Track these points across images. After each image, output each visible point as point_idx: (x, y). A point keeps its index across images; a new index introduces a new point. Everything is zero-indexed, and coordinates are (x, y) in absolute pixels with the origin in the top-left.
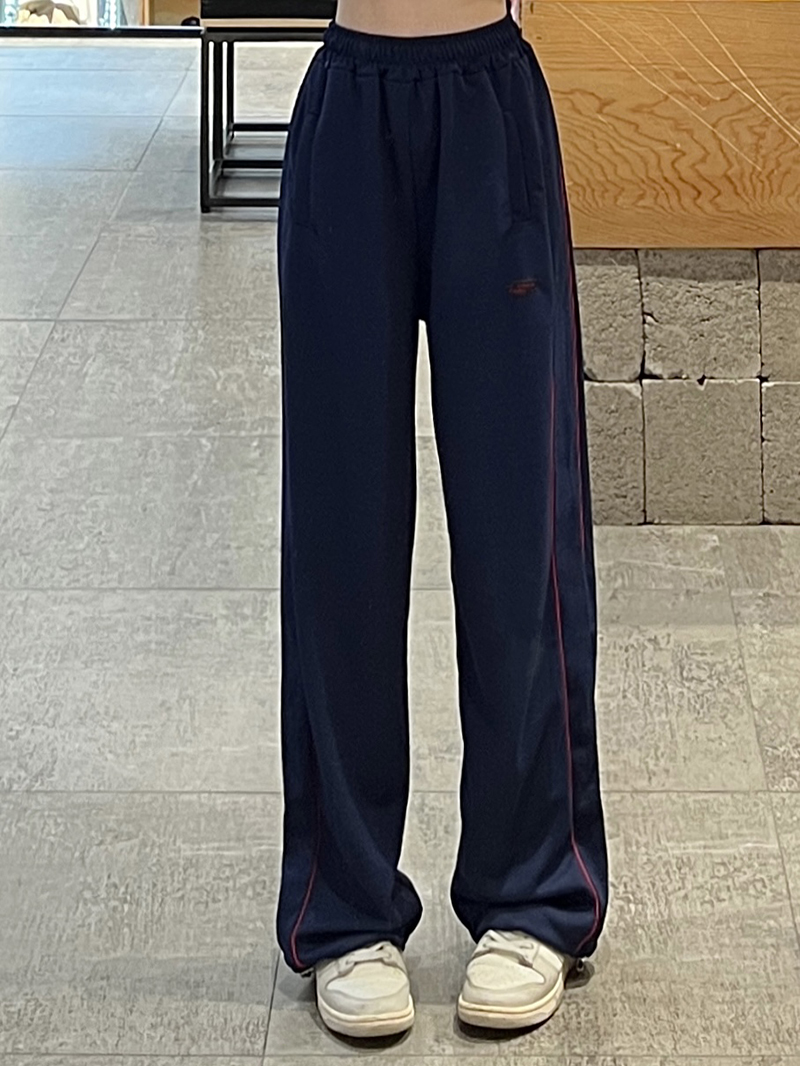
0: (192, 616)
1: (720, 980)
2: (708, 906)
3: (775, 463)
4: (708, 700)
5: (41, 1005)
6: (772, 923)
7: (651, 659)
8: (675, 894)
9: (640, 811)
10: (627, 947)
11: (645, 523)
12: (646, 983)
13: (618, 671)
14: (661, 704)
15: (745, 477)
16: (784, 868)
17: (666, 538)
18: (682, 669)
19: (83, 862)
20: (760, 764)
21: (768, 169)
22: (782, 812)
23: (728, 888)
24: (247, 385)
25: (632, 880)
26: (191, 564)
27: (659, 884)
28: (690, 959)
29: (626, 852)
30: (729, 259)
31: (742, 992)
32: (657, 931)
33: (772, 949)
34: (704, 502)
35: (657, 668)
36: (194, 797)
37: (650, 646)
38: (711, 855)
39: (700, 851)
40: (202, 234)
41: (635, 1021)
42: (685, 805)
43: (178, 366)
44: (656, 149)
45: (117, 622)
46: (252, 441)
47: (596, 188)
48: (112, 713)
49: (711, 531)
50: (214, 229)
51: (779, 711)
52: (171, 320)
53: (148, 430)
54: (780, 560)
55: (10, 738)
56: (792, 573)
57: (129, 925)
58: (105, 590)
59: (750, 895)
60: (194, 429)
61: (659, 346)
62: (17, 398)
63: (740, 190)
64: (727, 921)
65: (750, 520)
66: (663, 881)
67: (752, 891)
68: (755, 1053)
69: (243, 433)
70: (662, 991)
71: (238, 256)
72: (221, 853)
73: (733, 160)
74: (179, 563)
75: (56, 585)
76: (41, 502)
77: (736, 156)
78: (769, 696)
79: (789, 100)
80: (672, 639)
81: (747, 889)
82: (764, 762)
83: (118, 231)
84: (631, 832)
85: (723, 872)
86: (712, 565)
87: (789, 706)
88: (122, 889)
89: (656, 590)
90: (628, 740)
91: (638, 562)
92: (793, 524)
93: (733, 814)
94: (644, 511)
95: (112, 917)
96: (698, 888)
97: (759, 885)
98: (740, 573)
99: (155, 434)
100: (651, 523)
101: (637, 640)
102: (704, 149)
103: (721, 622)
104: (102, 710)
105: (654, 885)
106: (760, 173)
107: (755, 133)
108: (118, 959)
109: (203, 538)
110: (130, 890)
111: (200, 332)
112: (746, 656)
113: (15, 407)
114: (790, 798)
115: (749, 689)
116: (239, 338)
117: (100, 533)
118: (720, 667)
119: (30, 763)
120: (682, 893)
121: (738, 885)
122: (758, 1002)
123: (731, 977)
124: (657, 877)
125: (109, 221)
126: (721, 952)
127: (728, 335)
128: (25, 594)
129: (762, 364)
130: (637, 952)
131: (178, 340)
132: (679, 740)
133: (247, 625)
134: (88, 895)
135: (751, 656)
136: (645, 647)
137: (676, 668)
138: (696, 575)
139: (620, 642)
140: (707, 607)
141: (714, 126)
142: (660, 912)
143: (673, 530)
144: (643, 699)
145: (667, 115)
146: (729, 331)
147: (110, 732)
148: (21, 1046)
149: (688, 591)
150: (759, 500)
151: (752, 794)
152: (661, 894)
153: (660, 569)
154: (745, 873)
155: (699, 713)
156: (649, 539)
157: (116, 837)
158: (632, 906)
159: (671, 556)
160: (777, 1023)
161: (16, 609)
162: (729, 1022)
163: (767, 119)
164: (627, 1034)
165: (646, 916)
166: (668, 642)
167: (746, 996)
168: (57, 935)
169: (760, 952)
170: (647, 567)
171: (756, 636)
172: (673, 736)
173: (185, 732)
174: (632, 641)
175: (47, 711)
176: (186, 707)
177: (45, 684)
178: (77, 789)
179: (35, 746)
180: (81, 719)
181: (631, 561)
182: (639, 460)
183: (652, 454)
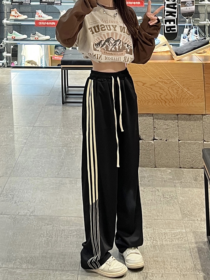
0: (62, 183)
1: (174, 258)
2: (171, 242)
3: (182, 157)
4: (169, 202)
5: (33, 259)
6: (184, 246)
7: (157, 194)
8: (164, 240)
9: (156, 223)
10: (154, 250)
11: (155, 167)
12: (158, 258)
13: (150, 196)
14: (160, 202)
15: (176, 159)
16: (187, 235)
17: (160, 170)
18: (164, 196)
19: (41, 229)
20: (181, 215)
21: (180, 97)
22: (186, 224)
23: (175, 239)
24: (72, 139)
25: (155, 236)
26: (62, 173)
27: (160, 238)
28: (167, 253)
29: (153, 231)
30: (172, 116)
31: (178, 260)
32: (160, 247)
33: (184, 251)
34: (167, 164)
35: (159, 195)
36: (63, 217)
37: (157, 191)
38: (171, 232)
39: (169, 231)
40: (62, 109)
41: (156, 266)
42: (165, 222)
43: (58, 135)
44: (156, 93)
45: (47, 183)
46: (73, 150)
47: (143, 101)
48: (46, 201)
49: (169, 169)
50: (65, 108)
51: (185, 204)
52: (57, 127)
53: (52, 147)
54: (184, 175)
55: (26, 205)
57: (51, 242)
58: (44, 177)
59: (180, 240)
60: (62, 147)
61: (157, 134)
62: (26, 141)
63: (174, 102)
64: (175, 245)
65: (177, 167)
66: (161, 237)
67: (180, 239)
68: (182, 273)
69: (71, 148)
70: (162, 260)
71: (70, 114)
72: (69, 228)
73: (173, 96)
74: (59, 173)
75: (34, 176)
76: (31, 160)
77: (173, 95)
78: (182, 201)
79: (183, 83)
81: (179, 239)
82: (182, 214)
83: (45, 108)
84: (154, 227)
85: (174, 235)
86: (169, 176)
87: (187, 204)
88: (49, 235)
89: (158, 180)
90: (153, 209)
91: (154, 175)
92: (186, 168)
93: (176, 224)
94: (155, 165)
95: (47, 240)
96: (168, 238)
97: (181, 238)
98: (175, 177)
99: (54, 148)
100: (157, 167)
101: (154, 190)
102: (167, 93)
103: (172, 187)
104: (44, 200)
105: (159, 238)
106: (178, 98)
107: (177, 90)
108: (49, 249)
109: (64, 168)
110: (51, 235)
111: (62, 129)
112: (177, 194)
113: (26, 142)
114: (187, 221)
115: (178, 200)
116: (70, 130)
117: (43, 166)
118: (172, 196)
119: (30, 210)
120: (165, 239)
121: (177, 238)
122: (182, 263)
123: (176, 257)
124: (160, 236)
125: (44, 106)
126: (174, 252)
127: (171, 132)
128: (28, 178)
129: (179, 138)
130: (156, 251)
131: (58, 130)
132: (164, 210)
133: (73, 185)
134: (42, 235)
137: (162, 196)
138: (166, 178)
139: (150, 190)
140: (169, 184)
141: (168, 89)
142: (161, 243)
143: (161, 169)
144: (156, 201)
145: (158, 86)
146: (172, 131)
147: (46, 204)
148: (29, 267)
150: (179, 163)
151: (179, 221)
152: (161, 239)
153: (159, 176)
154: (178, 236)
155: (168, 204)
156: (156, 170)
157: (48, 224)
158: (155, 242)
159: (161, 174)
160: (186, 267)
161: (27, 181)
162: (176, 267)
163: (179, 87)
164: (154, 269)
165: (158, 244)
166: (161, 190)
167: (180, 261)
168: (36, 244)
169: (182, 252)
170: (156, 176)
171: (179, 190)
172: (162, 208)
173: (61, 205)
174: (153, 190)
175: (33, 200)
176: (61, 200)
177: (33, 195)
178: (40, 215)
179: (31, 207)
180: (40, 202)
181: (153, 175)
182: (154, 155)
183: (156, 154)
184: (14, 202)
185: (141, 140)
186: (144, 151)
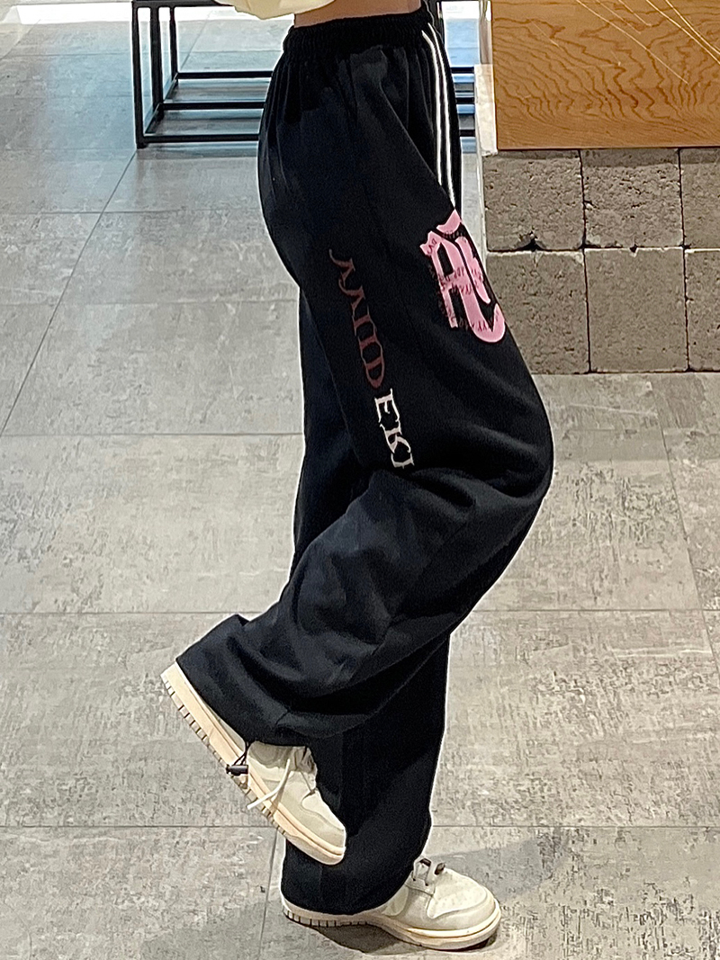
0: (218, 458)
1: (667, 759)
3: (698, 319)
4: (647, 527)
7: (599, 491)
11: (591, 372)
13: (570, 503)
14: (607, 531)
15: (671, 331)
16: (717, 668)
17: (608, 384)
18: (624, 499)
19: (125, 665)
20: (694, 585)
22: (714, 626)
23: (670, 683)
26: (220, 413)
34: (638, 353)
35: (603, 499)
37: (597, 480)
38: (654, 658)
45: (154, 464)
46: (270, 306)
48: (148, 542)
49: (645, 378)
51: (709, 537)
54: (704, 402)
55: (65, 565)
56: (714, 414)
59: (689, 689)
60: (221, 295)
61: (597, 225)
65: (678, 368)
67: (690, 686)
68: (700, 823)
69: (262, 299)
73: (665, 75)
74: (209, 412)
75: (103, 431)
78: (699, 523)
80: (615, 473)
81: (687, 685)
82: (697, 583)
84: (580, 641)
86: (647, 408)
89: (600, 430)
90: (576, 564)
91: (586, 406)
92: (713, 371)
94: (589, 362)
95: (150, 707)
98: (670, 414)
100: (595, 372)
101: (586, 475)
102: (642, 66)
103: (656, 457)
104: (140, 540)
107: (682, 53)
109: (231, 391)
112: (677, 488)
115: (681, 516)
117: (140, 386)
118: (656, 498)
119: (82, 587)
121: (678, 680)
123: (675, 756)
127: (654, 218)
129: (684, 236)
131: (204, 224)
132: (621, 563)
133: (262, 465)
135: (682, 488)
136: (593, 481)
137: (618, 499)
138: (633, 417)
139: (573, 475)
140: (644, 445)
143: (613, 377)
144: (590, 527)
145: (609, 38)
146: (655, 213)
147: (147, 559)
149: (626, 431)
150: (685, 350)
151: (689, 613)
153: (604, 412)
155: (639, 539)
156: (594, 386)
157: (153, 646)
159: (611, 400)
160: (717, 796)
161: (70, 454)
166: (612, 476)
167: (690, 773)
169: (700, 735)
170: (593, 410)
171: (685, 470)
172: (616, 560)
173: (209, 558)
174: (582, 476)
175: (96, 541)
176: (210, 536)
177: (94, 518)
178: (119, 610)
179: (85, 573)
180: (123, 548)
181: (580, 405)
182: (584, 318)
183: (595, 312)
184: (17, 552)
185: (538, 252)
186: (550, 301)
